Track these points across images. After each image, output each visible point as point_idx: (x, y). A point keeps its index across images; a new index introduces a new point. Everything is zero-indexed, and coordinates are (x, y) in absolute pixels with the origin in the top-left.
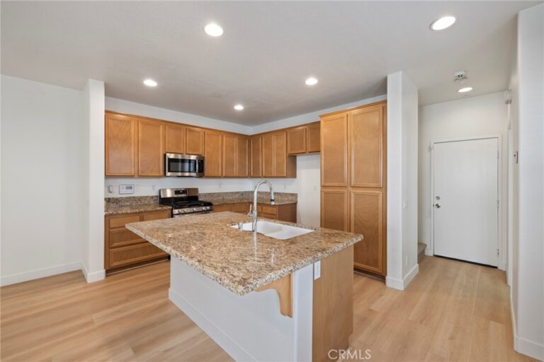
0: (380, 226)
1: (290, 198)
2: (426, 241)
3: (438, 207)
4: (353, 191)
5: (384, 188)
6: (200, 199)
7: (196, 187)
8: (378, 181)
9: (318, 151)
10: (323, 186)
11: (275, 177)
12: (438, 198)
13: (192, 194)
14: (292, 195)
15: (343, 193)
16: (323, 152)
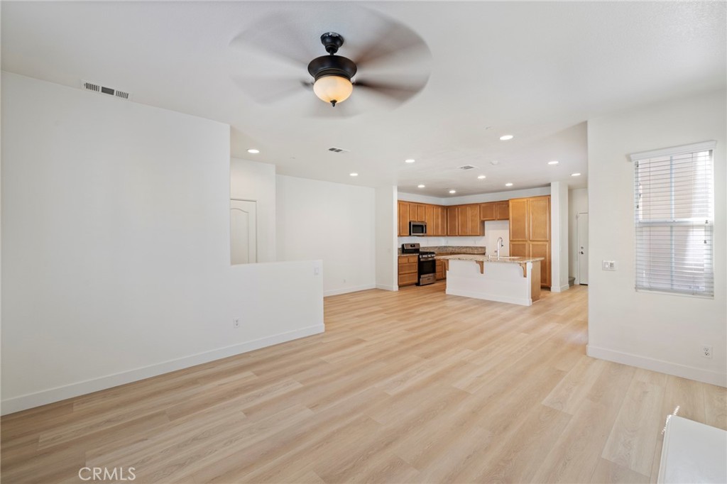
0: (548, 261)
1: (480, 250)
2: (575, 275)
3: (582, 253)
4: (531, 243)
5: (550, 241)
6: (420, 250)
7: (418, 242)
8: (546, 238)
9: (508, 219)
10: (510, 241)
11: (470, 236)
12: (582, 248)
13: (416, 247)
14: (481, 247)
15: (525, 245)
16: (511, 219)
